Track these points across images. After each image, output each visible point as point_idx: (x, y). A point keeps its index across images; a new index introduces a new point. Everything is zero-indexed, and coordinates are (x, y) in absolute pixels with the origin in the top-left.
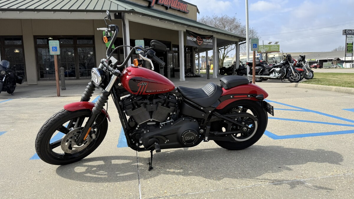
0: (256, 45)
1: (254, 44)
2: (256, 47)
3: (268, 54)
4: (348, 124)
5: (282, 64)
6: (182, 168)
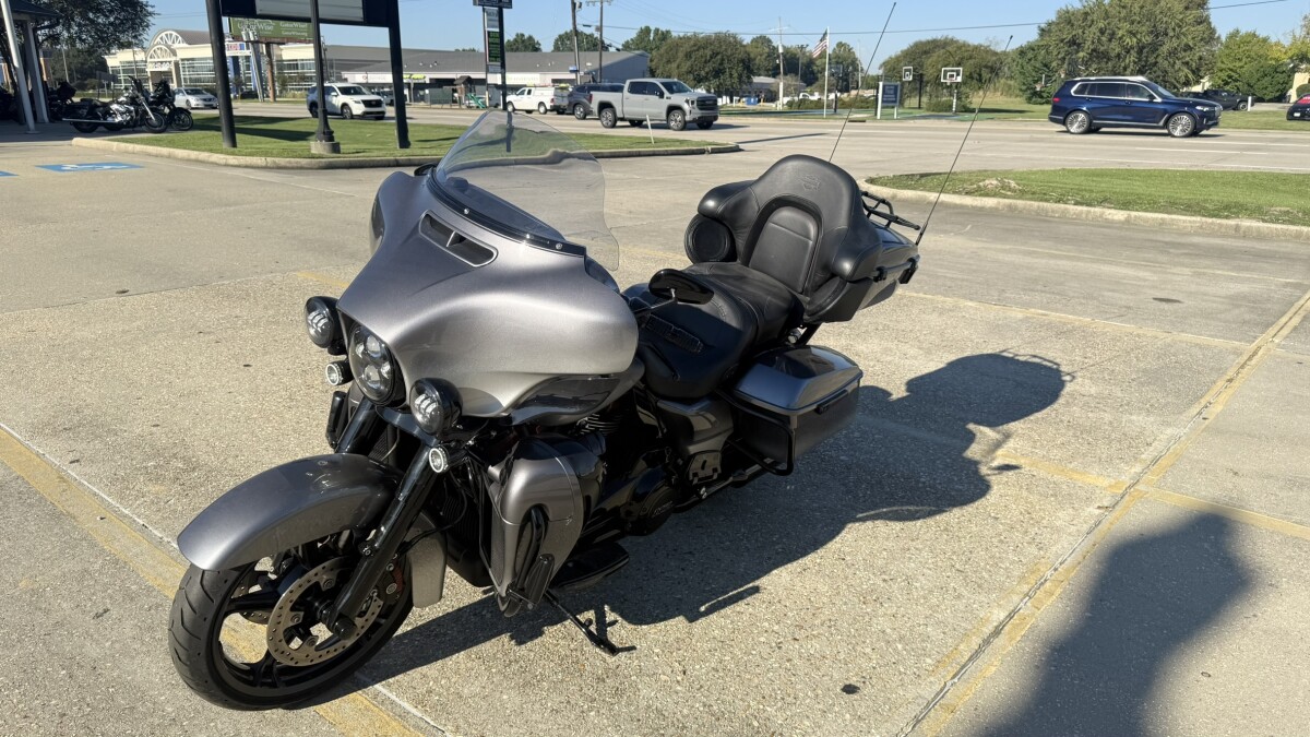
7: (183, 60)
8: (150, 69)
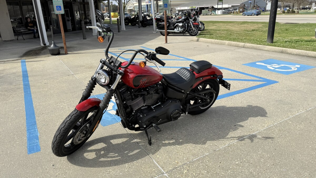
0: (166, 4)
1: (165, 4)
2: (167, 7)
3: (158, 1)
4: (253, 79)
5: (184, 20)
6: (172, 138)
7: (135, 6)
8: (128, 8)
